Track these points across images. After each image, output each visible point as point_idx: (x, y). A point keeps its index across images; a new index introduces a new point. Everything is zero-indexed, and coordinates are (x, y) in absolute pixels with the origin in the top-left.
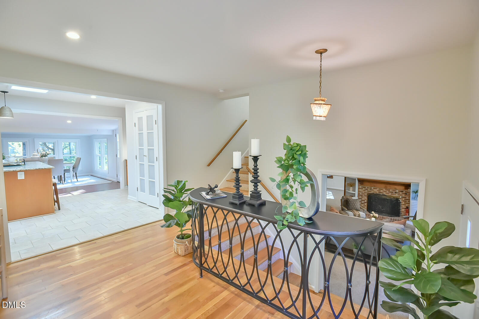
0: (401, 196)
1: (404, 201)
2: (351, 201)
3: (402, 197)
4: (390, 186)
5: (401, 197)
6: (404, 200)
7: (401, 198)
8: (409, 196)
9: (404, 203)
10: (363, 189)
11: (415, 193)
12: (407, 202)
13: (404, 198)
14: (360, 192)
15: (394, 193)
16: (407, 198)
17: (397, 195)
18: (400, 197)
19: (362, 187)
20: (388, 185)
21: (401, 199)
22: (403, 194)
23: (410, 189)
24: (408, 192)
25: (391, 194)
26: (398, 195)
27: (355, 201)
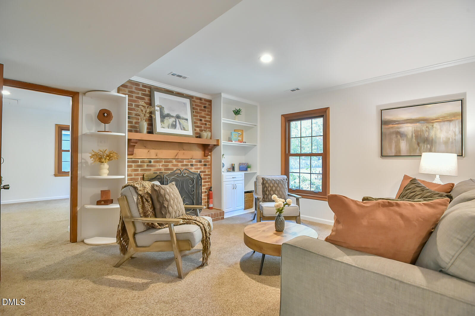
0: (199, 171)
4: (185, 152)
6: (203, 177)
8: (209, 168)
9: (204, 182)
12: (207, 180)
13: (203, 174)
15: (190, 167)
16: (207, 173)
17: (194, 170)
20: (181, 151)
22: (201, 165)
23: (210, 155)
24: (208, 162)
26: (196, 168)
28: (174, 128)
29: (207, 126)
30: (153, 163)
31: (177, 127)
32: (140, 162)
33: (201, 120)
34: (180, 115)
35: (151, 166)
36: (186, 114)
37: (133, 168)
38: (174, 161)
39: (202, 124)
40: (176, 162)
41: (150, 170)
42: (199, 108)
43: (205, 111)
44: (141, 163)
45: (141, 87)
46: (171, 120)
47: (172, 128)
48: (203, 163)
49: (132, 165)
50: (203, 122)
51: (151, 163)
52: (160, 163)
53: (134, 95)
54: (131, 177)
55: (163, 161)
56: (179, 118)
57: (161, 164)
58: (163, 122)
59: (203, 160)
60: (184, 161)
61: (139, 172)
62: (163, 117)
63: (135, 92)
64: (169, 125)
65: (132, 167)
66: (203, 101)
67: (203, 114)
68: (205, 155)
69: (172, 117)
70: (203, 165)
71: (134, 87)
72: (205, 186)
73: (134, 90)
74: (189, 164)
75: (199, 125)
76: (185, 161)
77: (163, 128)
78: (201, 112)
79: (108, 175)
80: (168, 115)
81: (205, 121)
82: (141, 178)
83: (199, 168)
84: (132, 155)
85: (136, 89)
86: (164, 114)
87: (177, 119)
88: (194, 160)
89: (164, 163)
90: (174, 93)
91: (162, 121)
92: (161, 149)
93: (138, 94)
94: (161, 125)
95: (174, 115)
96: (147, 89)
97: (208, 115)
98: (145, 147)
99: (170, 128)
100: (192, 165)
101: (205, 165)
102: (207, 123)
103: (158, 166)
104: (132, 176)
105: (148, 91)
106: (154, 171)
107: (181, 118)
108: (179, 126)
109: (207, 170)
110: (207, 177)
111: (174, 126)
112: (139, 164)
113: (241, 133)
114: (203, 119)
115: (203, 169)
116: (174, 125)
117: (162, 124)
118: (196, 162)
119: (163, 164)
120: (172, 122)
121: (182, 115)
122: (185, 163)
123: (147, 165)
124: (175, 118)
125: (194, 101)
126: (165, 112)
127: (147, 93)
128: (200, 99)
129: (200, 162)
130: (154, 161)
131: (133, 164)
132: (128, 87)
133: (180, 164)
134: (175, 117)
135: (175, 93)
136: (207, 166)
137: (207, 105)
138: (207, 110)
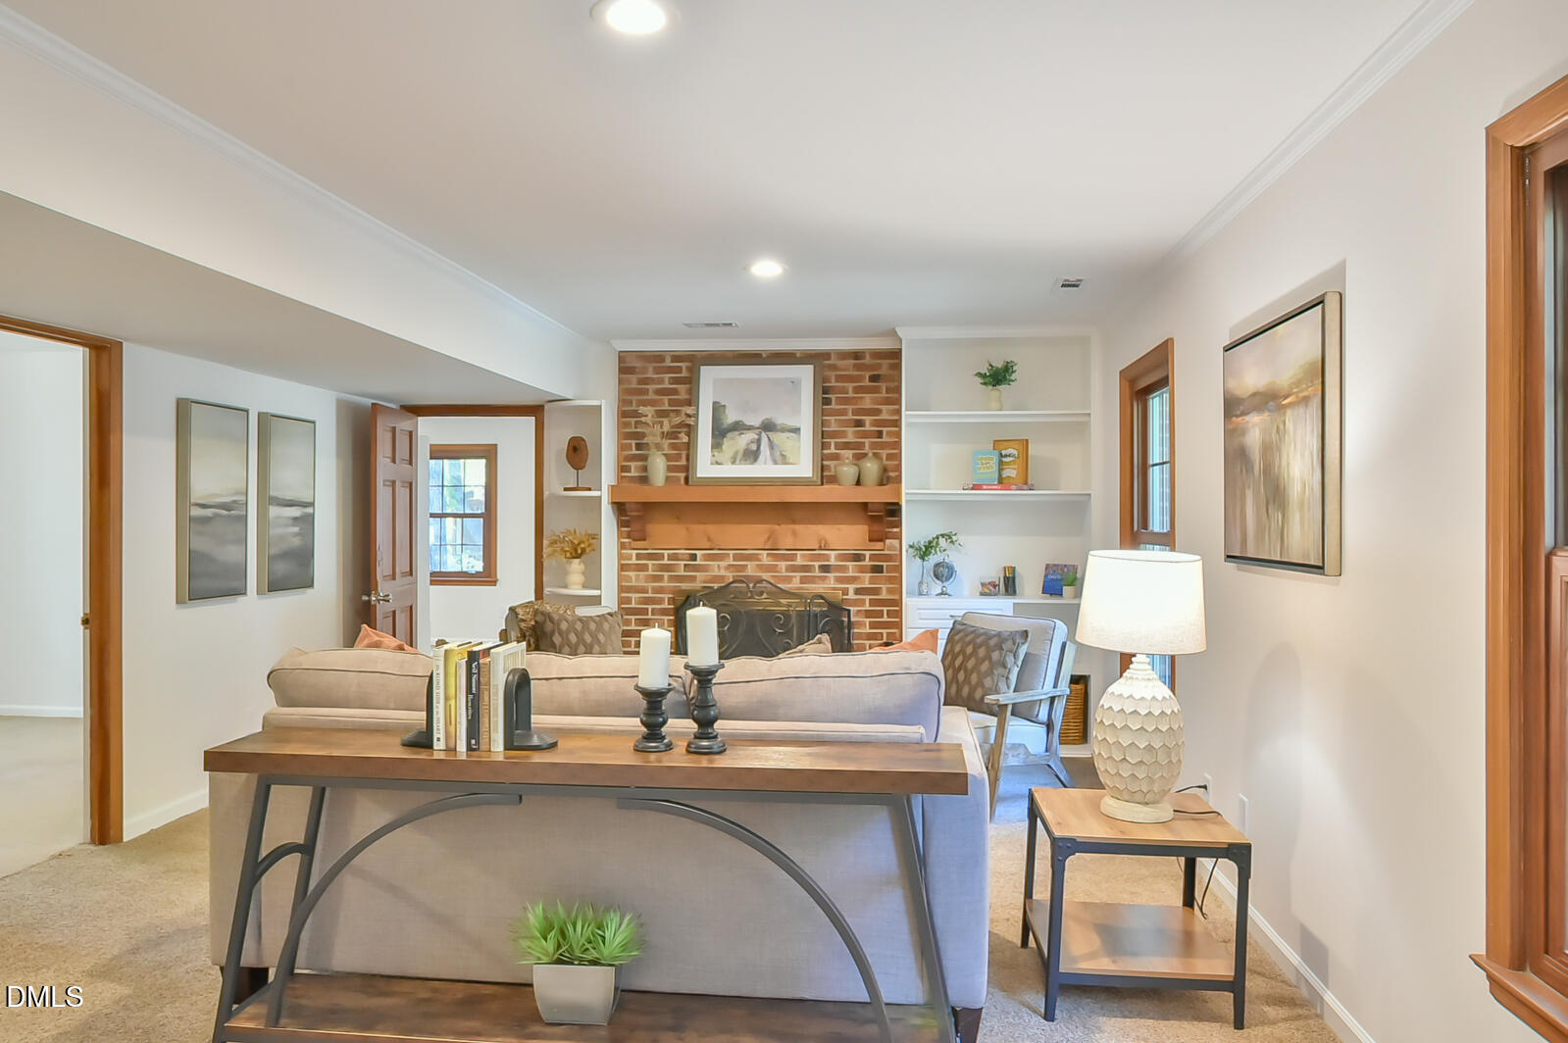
0: (851, 588)
1: (868, 614)
2: (564, 626)
3: (858, 591)
4: (797, 527)
5: (851, 592)
6: (867, 607)
7: (851, 595)
8: (890, 580)
9: (873, 626)
10: (644, 568)
11: (922, 558)
12: (885, 619)
13: (867, 598)
14: (629, 589)
15: (817, 573)
16: (884, 595)
17: (832, 584)
18: (845, 592)
19: (638, 557)
20: (784, 527)
21: (856, 603)
22: (862, 570)
23: (899, 537)
24: (888, 558)
25: (803, 580)
26: (839, 580)
27: (593, 626)
28: (752, 460)
29: (885, 439)
30: (701, 560)
31: (761, 458)
32: (666, 557)
33: (859, 423)
34: (773, 420)
35: (697, 568)
36: (797, 411)
37: (650, 572)
38: (765, 556)
39: (866, 435)
40: (769, 558)
41: (693, 579)
42: (850, 386)
43: (876, 390)
44: (668, 560)
45: (668, 363)
46: (744, 440)
47: (746, 460)
48: (867, 562)
49: (647, 565)
50: (868, 427)
51: (695, 560)
52: (722, 560)
53: (651, 387)
54: (645, 595)
55: (729, 554)
56: (770, 431)
57: (723, 564)
58: (717, 448)
59: (867, 554)
60: (796, 554)
61: (665, 584)
62: (720, 433)
63: (653, 379)
64: (736, 453)
65: (648, 570)
66: (868, 360)
67: (868, 401)
68: (876, 538)
69: (750, 428)
70: (869, 569)
71: (651, 367)
72: (876, 640)
73: (650, 375)
74: (817, 564)
75: (851, 438)
76: (802, 555)
77: (717, 463)
78: (862, 398)
79: (584, 587)
80: (739, 427)
81: (876, 423)
82: (669, 598)
83: (853, 580)
84: (644, 540)
85: (657, 371)
86: (725, 426)
87: (763, 434)
88: (833, 553)
89: (734, 560)
90: (764, 356)
91: (717, 445)
92: (721, 522)
93: (661, 381)
94: (713, 456)
95: (756, 422)
96: (684, 365)
97: (888, 402)
98: (679, 519)
99: (737, 462)
100: (825, 569)
101: (878, 569)
102: (885, 430)
103: (716, 569)
104: (648, 593)
105: (687, 367)
106: (705, 582)
107: (778, 427)
108: (768, 453)
109: (884, 587)
110: (885, 609)
111: (752, 455)
112: (666, 561)
113: (1015, 452)
114: (868, 419)
115: (867, 582)
116: (752, 452)
117: (716, 454)
118: (840, 558)
119: (729, 565)
120: (748, 444)
121: (780, 420)
122: (799, 561)
123: (685, 565)
124: (757, 431)
125: (834, 367)
126: (729, 417)
127: (684, 374)
128: (857, 355)
129: (858, 558)
130: (704, 555)
131: (650, 563)
132: (637, 370)
133: (783, 564)
134: (758, 428)
135: (768, 357)
136: (884, 574)
137: (884, 371)
138: (883, 386)
